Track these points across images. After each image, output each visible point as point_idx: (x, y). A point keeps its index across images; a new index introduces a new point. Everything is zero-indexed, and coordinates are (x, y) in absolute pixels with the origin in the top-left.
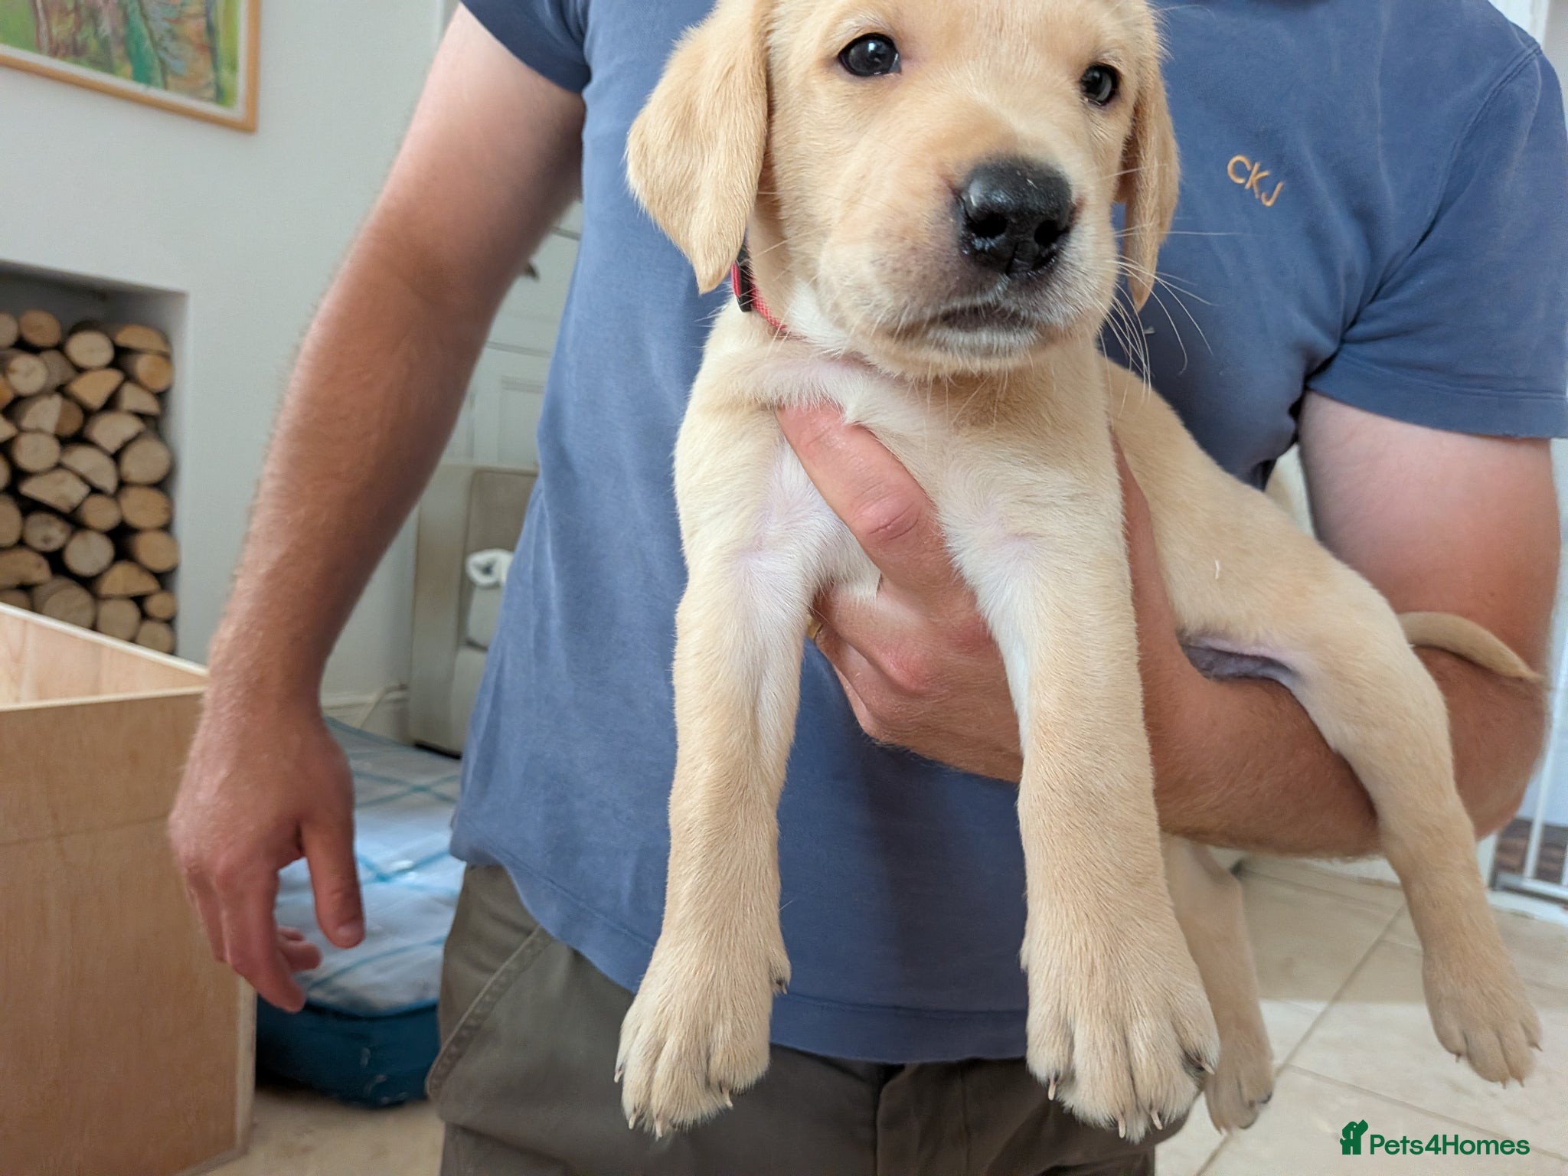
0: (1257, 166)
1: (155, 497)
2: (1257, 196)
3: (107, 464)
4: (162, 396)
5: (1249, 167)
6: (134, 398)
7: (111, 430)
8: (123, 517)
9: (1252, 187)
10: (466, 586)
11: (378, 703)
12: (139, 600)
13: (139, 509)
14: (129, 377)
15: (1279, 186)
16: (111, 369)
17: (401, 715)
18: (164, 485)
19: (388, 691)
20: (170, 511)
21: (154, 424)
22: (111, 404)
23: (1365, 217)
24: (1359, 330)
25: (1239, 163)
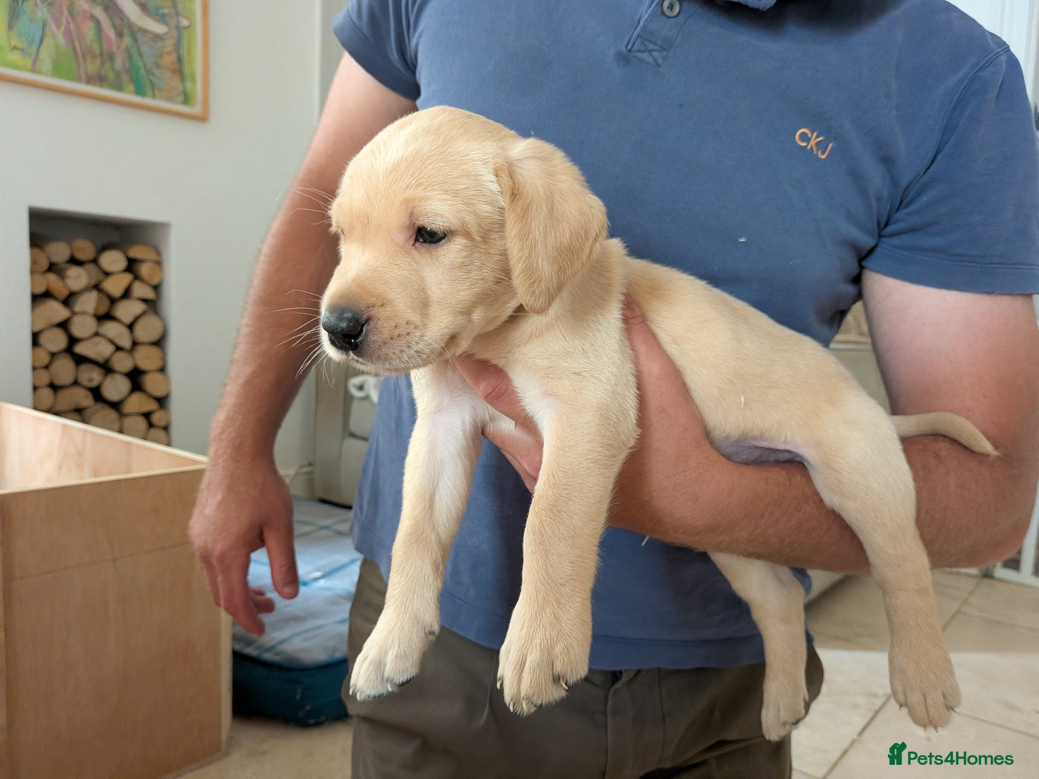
0: (815, 134)
1: (155, 351)
2: (815, 153)
3: (125, 331)
4: (157, 288)
5: (810, 136)
6: (140, 290)
7: (127, 310)
8: (136, 364)
9: (812, 147)
10: (348, 399)
11: (296, 475)
12: (147, 416)
13: (145, 359)
14: (137, 277)
15: (830, 145)
16: (125, 273)
17: (310, 483)
18: (160, 343)
19: (302, 466)
20: (164, 359)
21: (153, 305)
22: (127, 294)
23: (887, 161)
24: (890, 229)
25: (803, 133)
